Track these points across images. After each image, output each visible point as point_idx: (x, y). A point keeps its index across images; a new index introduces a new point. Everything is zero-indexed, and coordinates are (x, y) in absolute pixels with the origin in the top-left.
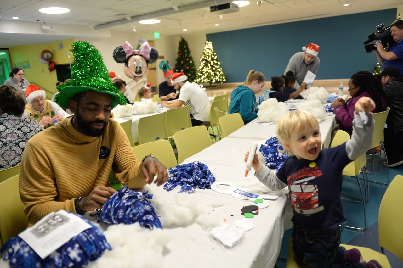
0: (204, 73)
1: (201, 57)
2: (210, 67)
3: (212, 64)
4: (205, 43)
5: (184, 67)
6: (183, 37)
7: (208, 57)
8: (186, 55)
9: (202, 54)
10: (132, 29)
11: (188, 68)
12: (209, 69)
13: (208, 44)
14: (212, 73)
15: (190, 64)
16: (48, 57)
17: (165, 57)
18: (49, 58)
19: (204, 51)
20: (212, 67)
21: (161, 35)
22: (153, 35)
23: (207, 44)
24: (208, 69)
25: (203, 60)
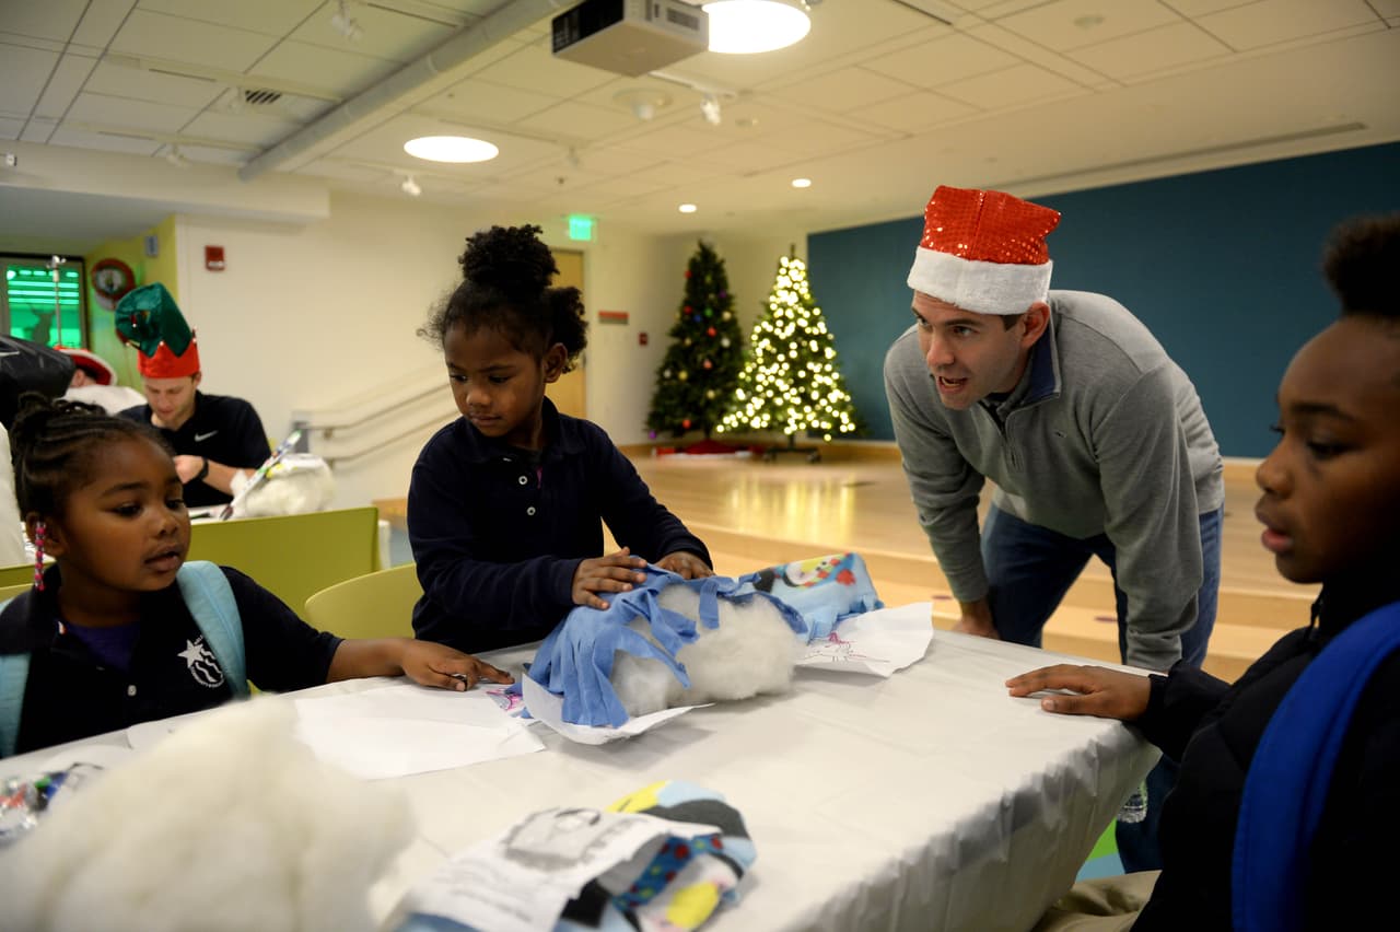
0: (759, 388)
1: (756, 324)
2: (786, 366)
3: (793, 354)
4: (776, 265)
5: (695, 361)
6: (707, 240)
7: (780, 323)
8: (709, 312)
9: (762, 311)
10: (400, 185)
11: (708, 364)
12: (782, 373)
13: (788, 269)
14: (792, 395)
15: (722, 349)
16: (111, 286)
17: (631, 319)
18: (115, 288)
19: (772, 298)
20: (797, 365)
21: (601, 227)
22: (566, 226)
23: (783, 271)
24: (777, 376)
25: (763, 335)
